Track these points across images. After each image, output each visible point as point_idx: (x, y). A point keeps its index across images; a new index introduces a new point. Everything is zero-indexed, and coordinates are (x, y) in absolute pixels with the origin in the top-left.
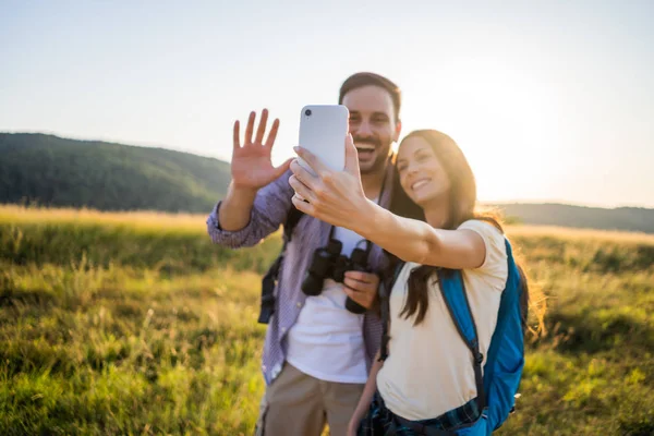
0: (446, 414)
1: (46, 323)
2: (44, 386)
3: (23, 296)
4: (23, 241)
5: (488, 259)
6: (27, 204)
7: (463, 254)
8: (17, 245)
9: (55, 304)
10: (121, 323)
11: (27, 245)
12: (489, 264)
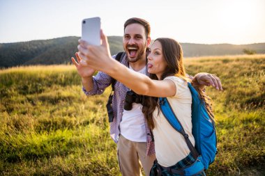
0: (178, 163)
1: (71, 109)
2: (66, 134)
3: (64, 99)
4: (65, 78)
5: (178, 91)
6: (67, 64)
7: (165, 90)
8: (63, 79)
9: (74, 101)
10: (96, 106)
11: (66, 79)
12: (179, 94)
